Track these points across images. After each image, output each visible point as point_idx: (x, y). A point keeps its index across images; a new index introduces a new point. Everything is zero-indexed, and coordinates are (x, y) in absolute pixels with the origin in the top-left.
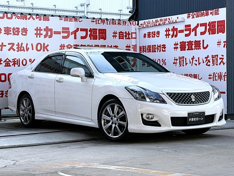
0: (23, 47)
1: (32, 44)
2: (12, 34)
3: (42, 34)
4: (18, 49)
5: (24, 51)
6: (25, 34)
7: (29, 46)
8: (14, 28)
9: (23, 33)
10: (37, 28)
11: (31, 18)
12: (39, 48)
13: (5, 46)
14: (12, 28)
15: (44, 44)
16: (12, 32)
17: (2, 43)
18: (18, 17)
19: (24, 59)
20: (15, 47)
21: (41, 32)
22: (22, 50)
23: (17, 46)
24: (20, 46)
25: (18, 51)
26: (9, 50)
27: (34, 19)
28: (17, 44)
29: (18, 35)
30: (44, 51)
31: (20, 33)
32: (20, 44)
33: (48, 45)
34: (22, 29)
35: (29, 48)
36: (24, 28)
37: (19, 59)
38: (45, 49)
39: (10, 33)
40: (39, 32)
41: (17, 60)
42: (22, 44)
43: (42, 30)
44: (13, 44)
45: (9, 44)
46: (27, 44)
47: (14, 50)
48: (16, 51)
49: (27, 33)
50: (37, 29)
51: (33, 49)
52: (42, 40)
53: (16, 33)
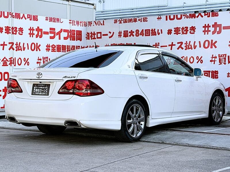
0: (191, 45)
1: (200, 42)
2: (181, 33)
3: (210, 31)
4: (186, 48)
5: (192, 49)
6: (193, 32)
7: (197, 44)
8: (183, 27)
9: (191, 32)
10: (205, 25)
11: (200, 15)
12: (206, 46)
13: (175, 45)
14: (181, 28)
15: (212, 41)
16: (181, 32)
17: (172, 43)
18: (187, 17)
19: (192, 57)
20: (183, 46)
21: (210, 29)
22: (190, 48)
23: (185, 45)
24: (188, 44)
25: (186, 49)
26: (178, 49)
27: (202, 16)
28: (186, 43)
29: (187, 34)
30: (212, 47)
31: (188, 32)
32: (188, 42)
33: (216, 42)
34: (190, 28)
35: (196, 46)
36: (192, 26)
37: (187, 57)
38: (213, 46)
39: (179, 32)
40: (207, 29)
41: (185, 58)
42: (190, 42)
43: (210, 26)
44: (182, 43)
45: (178, 43)
46: (195, 42)
47: (182, 48)
48: (184, 49)
49: (195, 31)
50: (205, 27)
51: (200, 47)
52: (210, 37)
53: (185, 32)
